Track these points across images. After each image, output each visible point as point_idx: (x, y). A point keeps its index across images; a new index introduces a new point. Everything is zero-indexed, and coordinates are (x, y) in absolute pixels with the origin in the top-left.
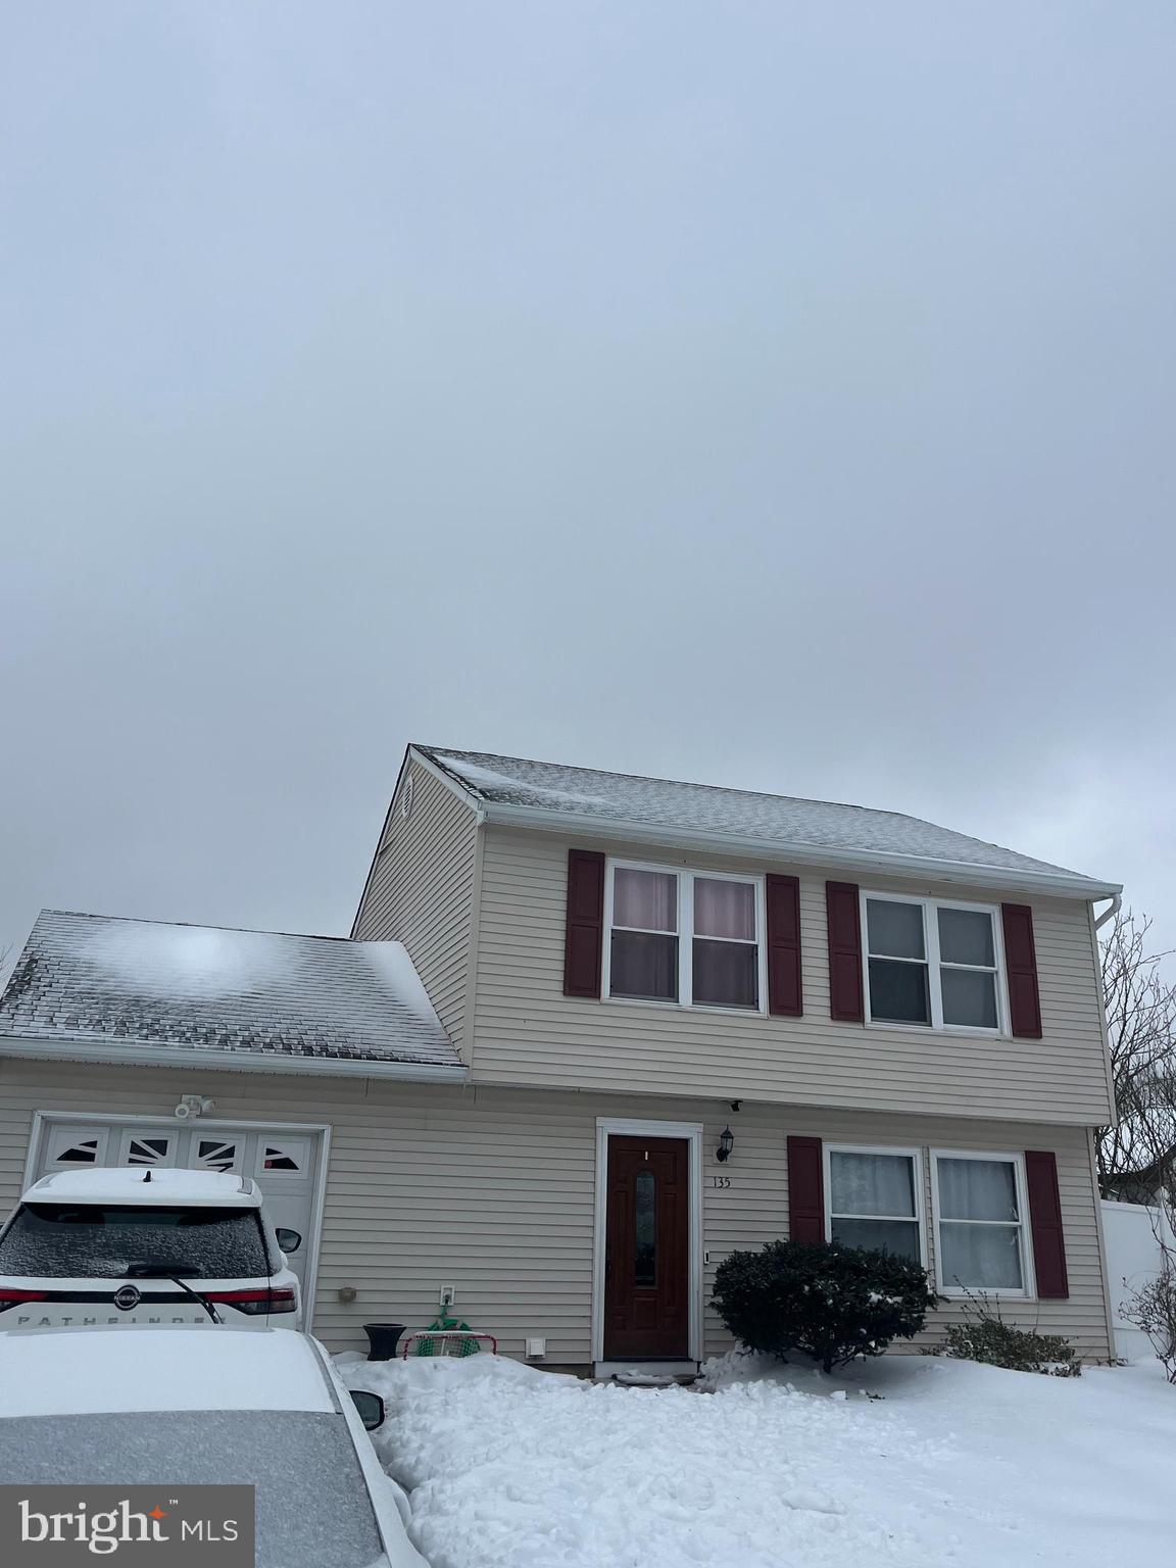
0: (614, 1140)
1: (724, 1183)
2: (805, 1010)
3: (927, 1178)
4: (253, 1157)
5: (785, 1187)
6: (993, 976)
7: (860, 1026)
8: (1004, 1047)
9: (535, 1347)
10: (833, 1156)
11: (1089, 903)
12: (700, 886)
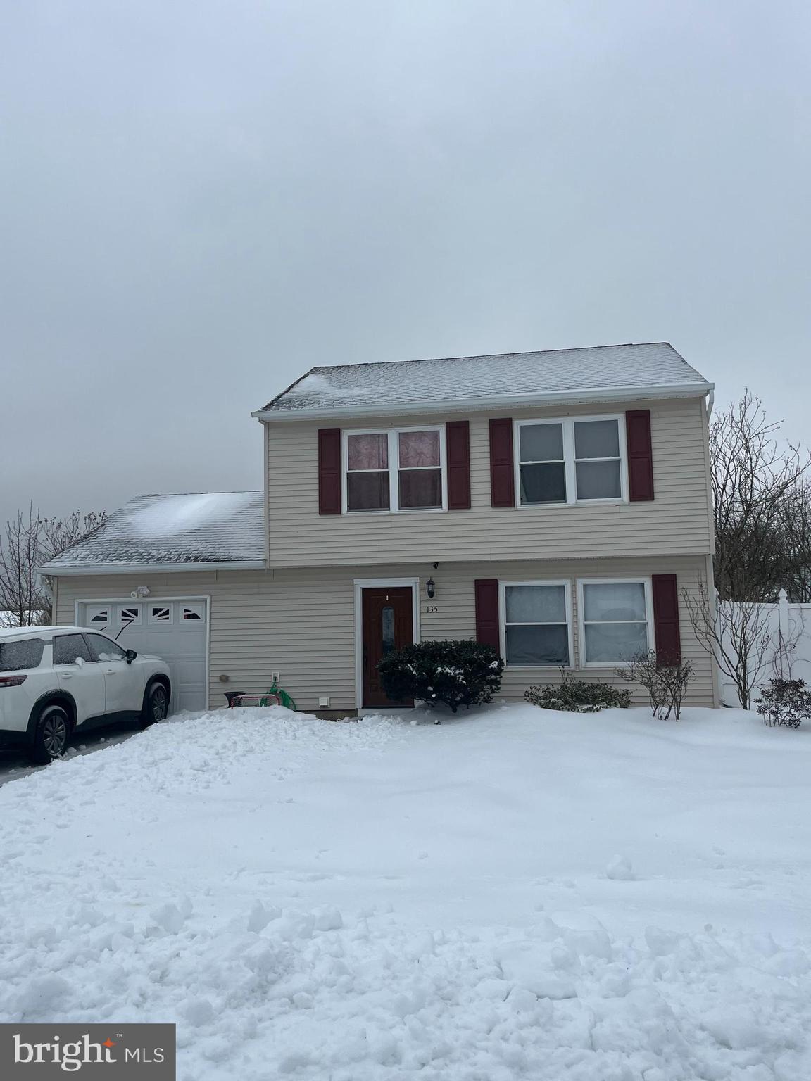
0: (365, 591)
1: (434, 610)
2: (473, 504)
3: (574, 597)
4: (177, 614)
5: (473, 609)
6: (618, 462)
7: (512, 509)
8: (623, 509)
9: (324, 701)
10: (509, 589)
11: (702, 398)
12: (404, 438)
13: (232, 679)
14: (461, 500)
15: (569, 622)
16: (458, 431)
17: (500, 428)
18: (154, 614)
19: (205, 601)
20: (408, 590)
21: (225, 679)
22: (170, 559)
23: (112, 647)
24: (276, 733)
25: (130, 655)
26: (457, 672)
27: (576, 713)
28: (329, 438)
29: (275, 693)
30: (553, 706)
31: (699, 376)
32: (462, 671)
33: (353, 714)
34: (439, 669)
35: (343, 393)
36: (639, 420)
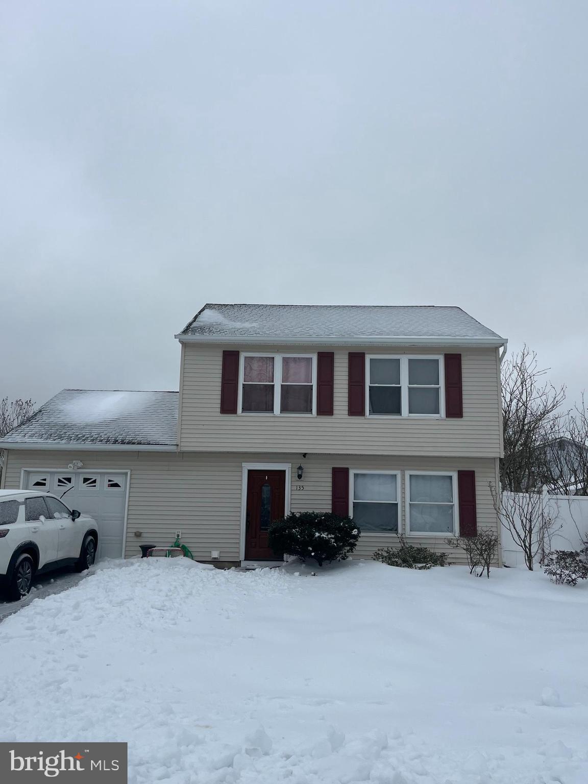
0: (250, 472)
1: (301, 488)
2: (335, 412)
3: (403, 484)
4: (102, 483)
5: (330, 489)
6: (438, 389)
7: (363, 418)
8: (440, 423)
9: (215, 554)
10: (356, 475)
11: (496, 349)
12: (286, 361)
13: (144, 535)
14: (326, 408)
15: (399, 502)
16: (326, 359)
17: (356, 359)
18: (84, 483)
19: (126, 474)
20: (283, 473)
21: (138, 535)
22: (101, 441)
23: (63, 508)
25: (74, 515)
26: (329, 536)
27: (414, 570)
28: (230, 358)
29: (178, 546)
30: (393, 564)
31: (493, 334)
32: (333, 536)
33: (236, 564)
34: (317, 534)
35: (238, 325)
36: (454, 361)
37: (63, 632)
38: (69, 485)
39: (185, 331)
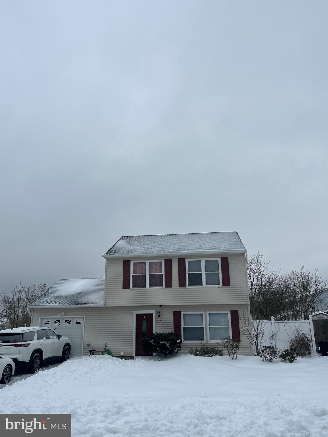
0: (137, 315)
1: (160, 321)
2: (173, 286)
3: (206, 318)
4: (73, 322)
5: (173, 321)
6: (219, 273)
7: (185, 288)
8: (221, 289)
9: (122, 353)
10: (184, 315)
11: (244, 254)
12: (151, 264)
13: (91, 345)
14: (169, 284)
15: (204, 326)
16: (168, 262)
17: (182, 261)
18: (65, 322)
19: (83, 318)
20: (151, 315)
21: (89, 345)
22: (72, 303)
23: (54, 334)
24: (108, 363)
25: (59, 337)
26: (167, 343)
27: (205, 357)
28: (127, 263)
29: (106, 350)
30: (198, 355)
31: (243, 247)
32: (168, 343)
33: (132, 358)
34: (161, 342)
35: (131, 248)
36: (225, 260)
37: (47, 382)
38: (59, 323)
39: (107, 253)
